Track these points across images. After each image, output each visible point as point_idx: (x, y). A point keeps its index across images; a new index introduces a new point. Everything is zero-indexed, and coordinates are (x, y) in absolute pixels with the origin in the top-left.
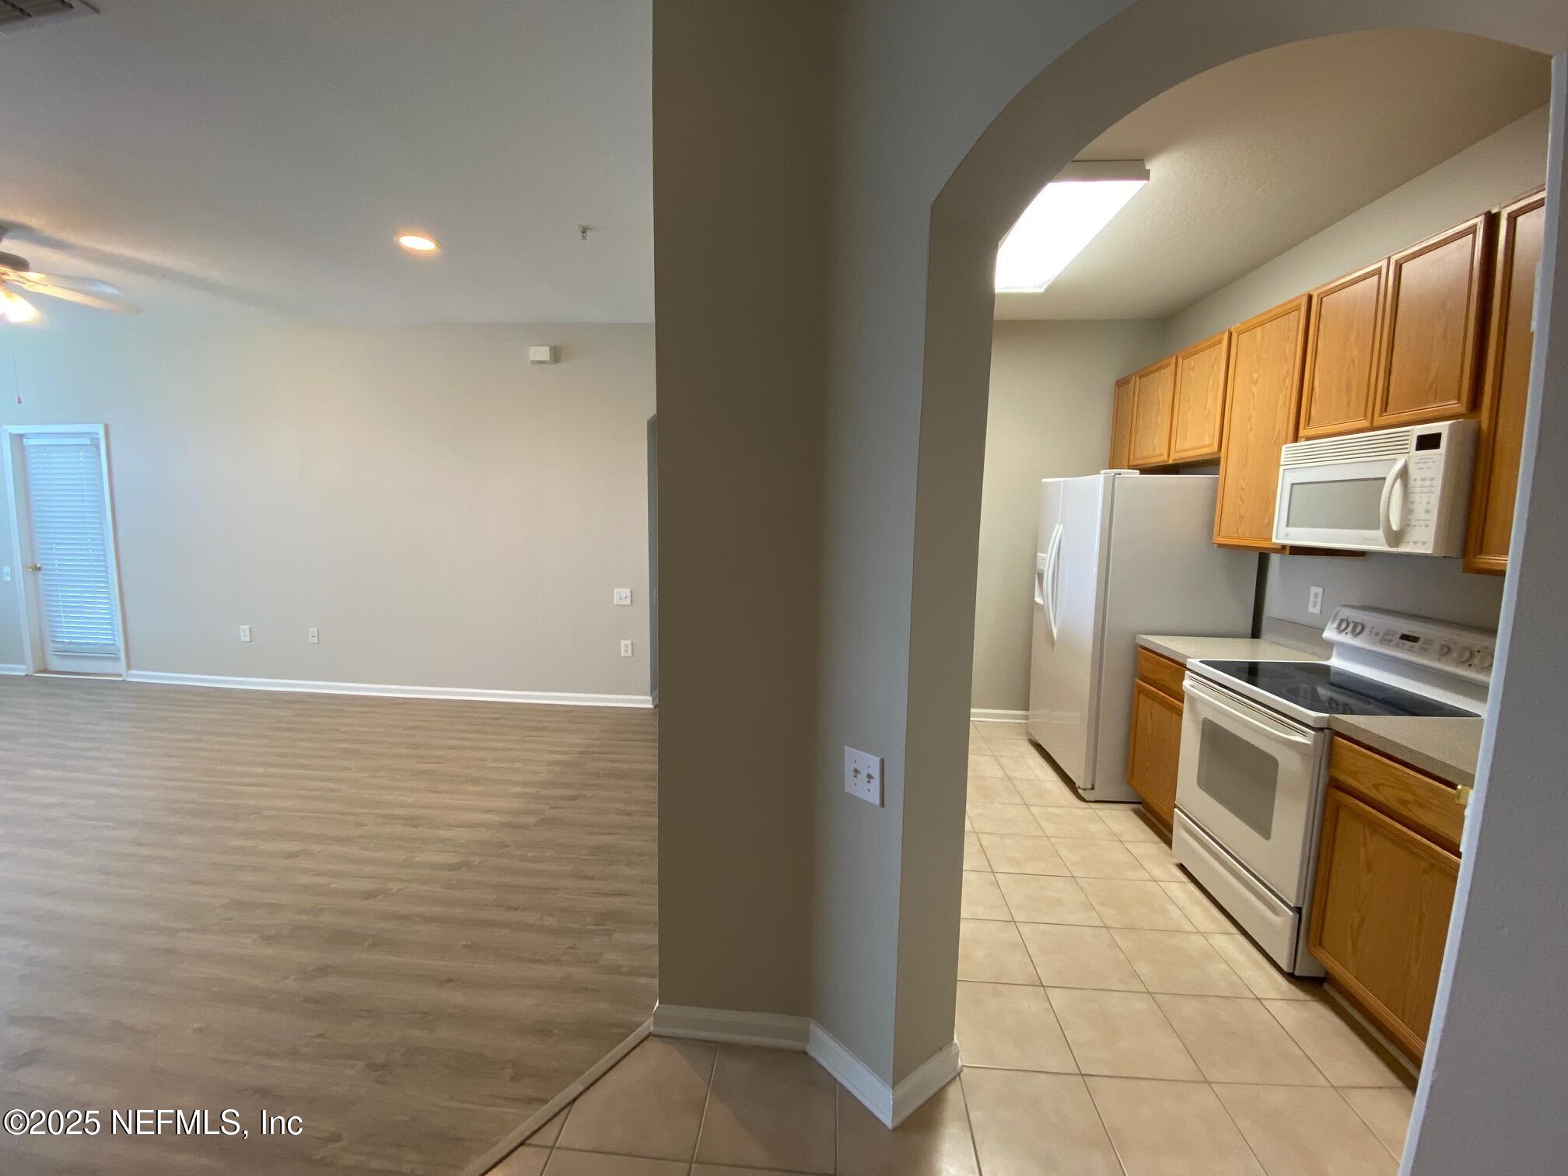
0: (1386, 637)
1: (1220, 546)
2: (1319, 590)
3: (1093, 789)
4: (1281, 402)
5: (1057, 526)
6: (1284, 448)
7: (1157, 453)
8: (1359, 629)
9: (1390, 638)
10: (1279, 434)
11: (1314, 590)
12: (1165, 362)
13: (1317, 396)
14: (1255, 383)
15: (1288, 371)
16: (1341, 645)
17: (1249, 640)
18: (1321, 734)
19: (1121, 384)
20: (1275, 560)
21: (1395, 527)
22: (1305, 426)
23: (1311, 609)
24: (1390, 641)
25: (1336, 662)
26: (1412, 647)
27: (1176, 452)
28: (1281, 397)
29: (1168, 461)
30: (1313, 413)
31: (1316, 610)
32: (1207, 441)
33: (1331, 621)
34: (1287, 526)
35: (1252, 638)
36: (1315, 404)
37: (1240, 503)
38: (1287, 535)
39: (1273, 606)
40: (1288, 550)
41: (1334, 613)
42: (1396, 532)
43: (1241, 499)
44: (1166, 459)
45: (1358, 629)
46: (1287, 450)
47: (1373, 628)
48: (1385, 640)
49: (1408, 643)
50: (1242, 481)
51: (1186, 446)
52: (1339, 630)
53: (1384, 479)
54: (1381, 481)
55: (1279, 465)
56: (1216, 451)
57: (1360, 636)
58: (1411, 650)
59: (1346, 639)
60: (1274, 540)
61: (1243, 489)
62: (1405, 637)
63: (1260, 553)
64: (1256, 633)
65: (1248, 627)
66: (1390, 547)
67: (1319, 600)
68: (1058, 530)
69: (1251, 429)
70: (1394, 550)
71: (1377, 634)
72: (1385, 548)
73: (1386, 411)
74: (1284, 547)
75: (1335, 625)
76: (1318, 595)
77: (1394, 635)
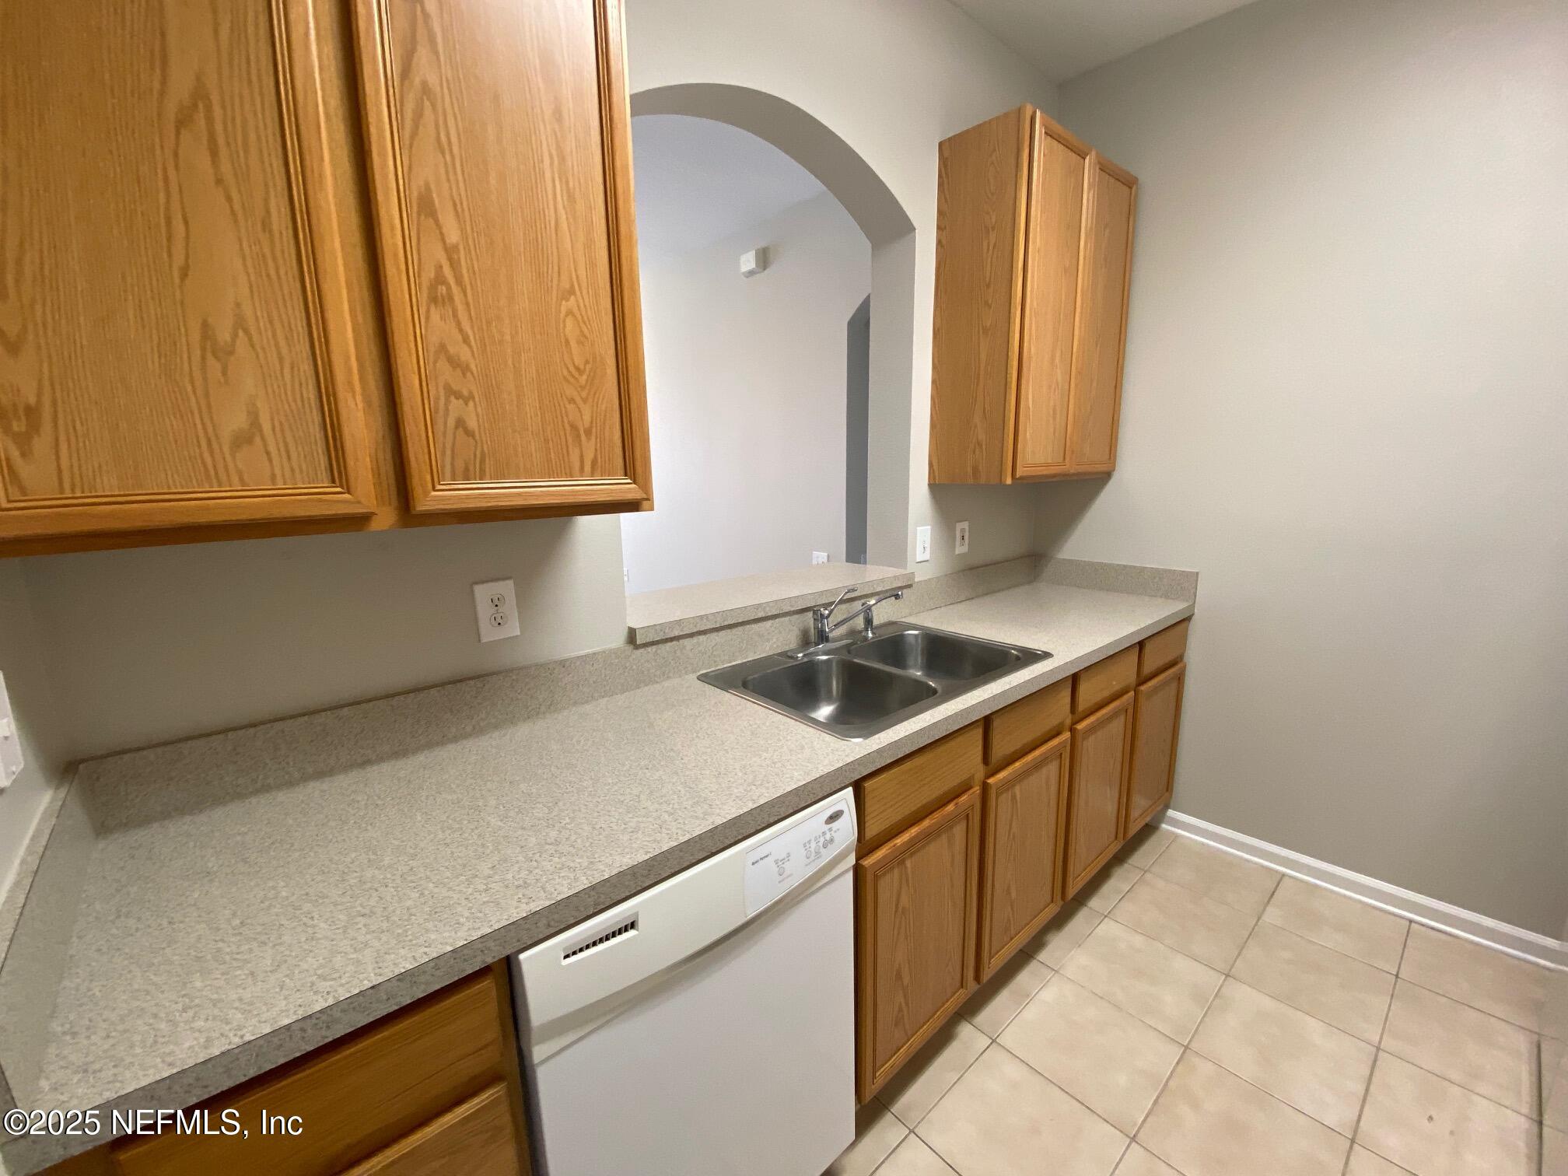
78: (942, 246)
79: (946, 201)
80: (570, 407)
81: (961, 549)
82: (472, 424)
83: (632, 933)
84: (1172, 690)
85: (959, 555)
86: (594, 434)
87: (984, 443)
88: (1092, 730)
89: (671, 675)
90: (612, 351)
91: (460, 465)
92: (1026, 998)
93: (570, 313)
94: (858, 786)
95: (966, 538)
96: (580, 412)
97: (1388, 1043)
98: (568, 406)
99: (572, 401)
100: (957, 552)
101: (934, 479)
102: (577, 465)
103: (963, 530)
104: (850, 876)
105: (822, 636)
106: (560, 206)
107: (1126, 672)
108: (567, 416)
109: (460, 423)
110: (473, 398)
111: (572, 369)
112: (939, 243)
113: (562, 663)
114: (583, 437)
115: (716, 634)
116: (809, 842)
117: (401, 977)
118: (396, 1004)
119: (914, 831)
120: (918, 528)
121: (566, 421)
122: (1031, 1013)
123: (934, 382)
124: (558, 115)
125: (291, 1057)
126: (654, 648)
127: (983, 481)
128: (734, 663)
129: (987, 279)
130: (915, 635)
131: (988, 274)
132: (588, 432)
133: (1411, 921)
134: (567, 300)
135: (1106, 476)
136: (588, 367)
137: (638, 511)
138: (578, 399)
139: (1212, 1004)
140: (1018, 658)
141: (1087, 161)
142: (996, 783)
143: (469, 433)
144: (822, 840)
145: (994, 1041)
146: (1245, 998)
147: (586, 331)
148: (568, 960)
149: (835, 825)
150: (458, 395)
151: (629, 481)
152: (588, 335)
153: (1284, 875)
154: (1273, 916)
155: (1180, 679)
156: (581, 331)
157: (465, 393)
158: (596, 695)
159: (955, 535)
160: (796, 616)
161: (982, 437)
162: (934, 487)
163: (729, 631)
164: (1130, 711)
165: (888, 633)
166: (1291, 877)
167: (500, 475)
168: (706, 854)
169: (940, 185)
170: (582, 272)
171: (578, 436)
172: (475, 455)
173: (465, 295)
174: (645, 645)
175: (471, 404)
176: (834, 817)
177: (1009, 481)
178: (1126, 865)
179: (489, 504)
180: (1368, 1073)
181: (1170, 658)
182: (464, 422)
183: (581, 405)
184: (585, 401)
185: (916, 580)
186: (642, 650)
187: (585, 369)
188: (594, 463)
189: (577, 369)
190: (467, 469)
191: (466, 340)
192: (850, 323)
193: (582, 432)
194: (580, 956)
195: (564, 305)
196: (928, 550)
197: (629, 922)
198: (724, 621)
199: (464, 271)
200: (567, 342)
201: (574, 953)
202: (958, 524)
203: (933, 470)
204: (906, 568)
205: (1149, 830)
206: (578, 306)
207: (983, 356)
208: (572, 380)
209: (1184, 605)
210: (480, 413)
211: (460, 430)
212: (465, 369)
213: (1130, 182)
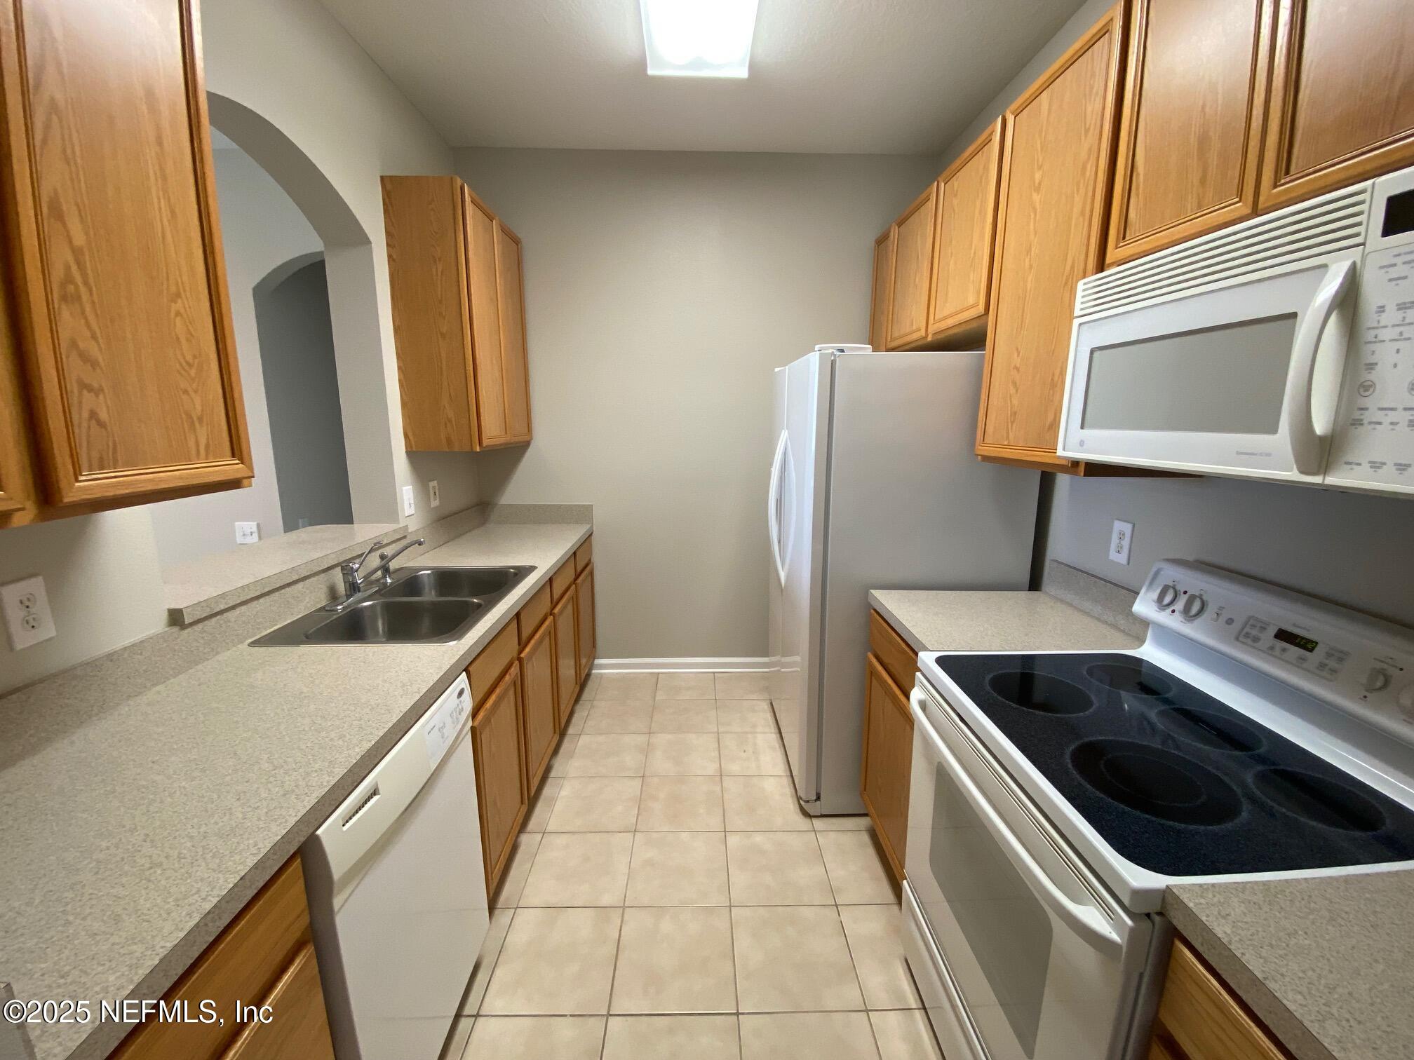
0: (1247, 629)
1: (986, 459)
2: (1127, 528)
3: (818, 798)
4: (1077, 210)
5: (783, 431)
6: (1081, 285)
7: (914, 328)
8: (1196, 607)
9: (1254, 632)
10: (1072, 267)
11: (1119, 526)
12: (923, 196)
13: (1141, 177)
14: (1038, 190)
15: (1090, 150)
16: (1161, 628)
17: (1024, 595)
18: (1147, 925)
19: (882, 241)
20: (1063, 483)
21: (1320, 426)
22: (1117, 242)
23: (1113, 555)
24: (1256, 639)
25: (1151, 653)
26: (1303, 659)
27: (936, 322)
28: (1078, 199)
29: (927, 336)
30: (1132, 214)
31: (1122, 558)
32: (971, 301)
33: (1147, 583)
34: (1082, 427)
35: (1029, 590)
36: (1138, 195)
37: (1013, 391)
38: (1082, 443)
39: (1059, 546)
40: (1082, 468)
41: (1152, 573)
42: (1322, 439)
43: (1014, 384)
44: (924, 335)
45: (1194, 608)
46: (1084, 289)
47: (1221, 608)
48: (1247, 635)
49: (1294, 651)
50: (1016, 355)
51: (946, 312)
52: (1161, 603)
53: (1293, 316)
54: (1291, 321)
55: (1071, 318)
56: (983, 312)
57: (1198, 621)
58: (1299, 664)
59: (1171, 620)
60: (1060, 452)
61: (1018, 369)
62: (1283, 635)
63: (1043, 472)
64: (1035, 583)
65: (1025, 575)
66: (1302, 472)
67: (1126, 543)
68: (784, 435)
69: (1031, 267)
70: (1317, 480)
71: (1230, 621)
72: (1292, 474)
73: (1287, 172)
74: (1075, 464)
75: (1155, 595)
76: (1124, 535)
77: (1263, 629)
78: (394, 260)
79: (393, 225)
80: (184, 397)
81: (435, 503)
82: (103, 415)
83: (376, 798)
84: (588, 583)
85: (434, 508)
86: (205, 420)
87: (453, 419)
88: (561, 612)
89: (219, 650)
90: (213, 348)
91: (95, 455)
92: (553, 800)
93: (178, 314)
94: (466, 670)
95: (437, 494)
96: (193, 401)
97: (721, 730)
98: (183, 397)
99: (186, 392)
100: (432, 506)
101: (411, 447)
102: (193, 452)
103: (434, 487)
104: (470, 734)
105: (354, 587)
106: (165, 220)
107: (570, 574)
108: (183, 406)
109: (93, 415)
110: (102, 390)
111: (184, 364)
112: (390, 256)
113: (110, 657)
114: (197, 425)
115: (256, 602)
116: (452, 713)
117: (256, 867)
118: (255, 889)
119: (493, 697)
120: (404, 488)
121: (182, 411)
122: (559, 806)
123: (399, 368)
124: (159, 141)
125: (202, 950)
126: (200, 626)
127: (456, 449)
128: (275, 628)
129: (439, 296)
130: (428, 574)
131: (439, 293)
132: (200, 419)
133: (714, 673)
134: (176, 303)
135: (526, 445)
136: (196, 361)
137: (239, 488)
138: (190, 390)
139: (647, 750)
140: (516, 574)
141: (494, 221)
142: (526, 656)
143: (101, 424)
144: (458, 710)
145: (544, 833)
146: (661, 739)
147: (192, 330)
148: (348, 825)
149: (462, 698)
150: (90, 389)
151: (237, 462)
152: (193, 333)
153: (658, 673)
154: (660, 696)
155: (592, 574)
156: (188, 330)
157: (96, 385)
158: (149, 685)
159: (429, 490)
160: (323, 575)
161: (451, 415)
162: (410, 454)
163: (267, 597)
164: (575, 598)
165: (403, 576)
166: (662, 673)
167: (130, 464)
168: (403, 733)
169: (386, 211)
170: (185, 278)
171: (192, 423)
172: (108, 445)
173: (91, 294)
174: (192, 624)
175: (101, 397)
176: (461, 693)
177: (478, 450)
178: (581, 702)
179: (127, 491)
180: (717, 745)
181: (586, 561)
182: (96, 413)
183: (193, 394)
184: (196, 392)
185: (410, 531)
186: (189, 630)
187: (194, 364)
188: (207, 446)
189: (188, 363)
190: (101, 459)
191: (94, 337)
192: (254, 289)
193: (195, 419)
194: (351, 822)
195: (174, 307)
196: (413, 506)
197: (372, 791)
198: (264, 588)
199: (89, 272)
200: (178, 339)
201: (347, 822)
202: (430, 483)
203: (410, 440)
204: (399, 523)
205: (588, 675)
206: (184, 307)
207: (444, 355)
208: (183, 372)
209: (588, 526)
210: (110, 405)
211: (94, 422)
212: (94, 364)
213: (516, 241)
